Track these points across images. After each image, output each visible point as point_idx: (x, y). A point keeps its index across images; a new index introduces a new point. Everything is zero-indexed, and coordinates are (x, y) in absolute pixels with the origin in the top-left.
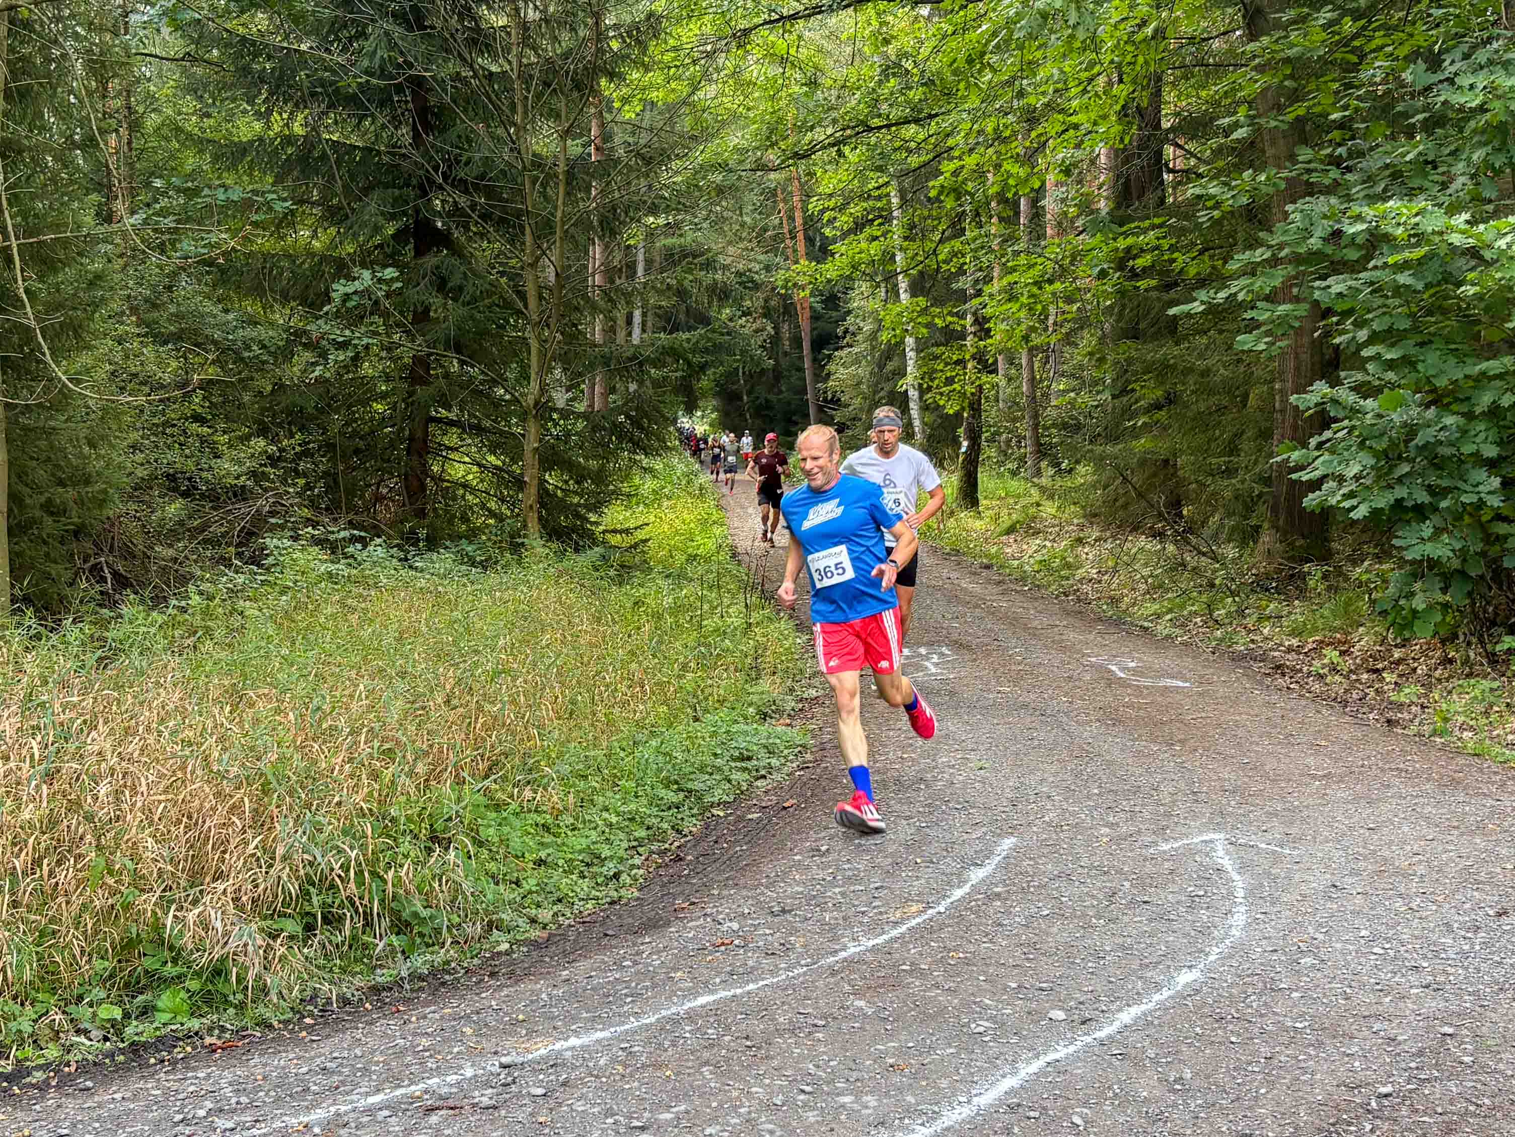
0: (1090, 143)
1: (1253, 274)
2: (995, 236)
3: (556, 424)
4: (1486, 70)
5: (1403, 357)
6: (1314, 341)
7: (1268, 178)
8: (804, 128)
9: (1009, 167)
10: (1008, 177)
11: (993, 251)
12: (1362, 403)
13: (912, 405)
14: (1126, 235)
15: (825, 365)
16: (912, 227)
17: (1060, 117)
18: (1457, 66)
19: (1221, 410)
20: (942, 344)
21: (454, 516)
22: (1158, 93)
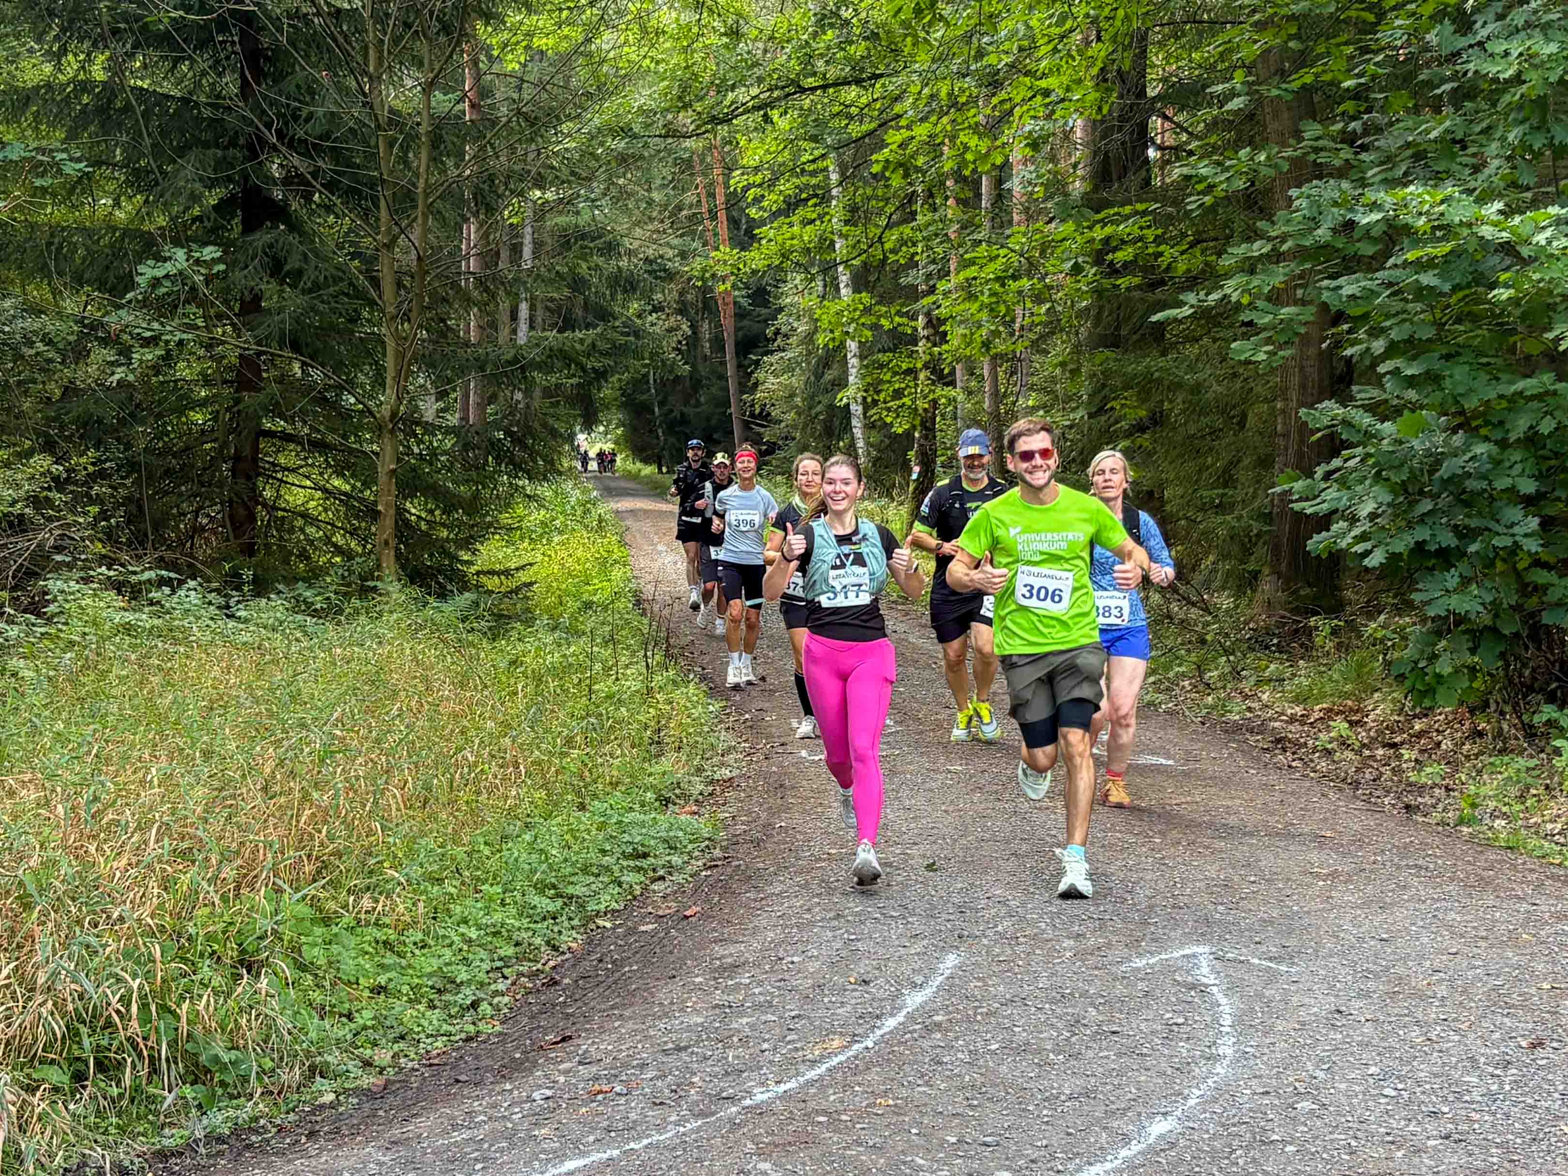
0: (1062, 113)
1: (1252, 272)
2: (951, 220)
3: (420, 442)
4: (1523, 33)
5: (1427, 373)
6: (1321, 353)
7: (1268, 158)
8: (722, 87)
9: (965, 140)
10: (964, 153)
11: (949, 240)
12: (1378, 426)
13: (855, 422)
14: (1104, 223)
15: (752, 372)
16: (853, 209)
17: (1027, 80)
18: (1490, 28)
19: (1215, 433)
20: (890, 350)
21: (291, 553)
22: (1143, 54)
